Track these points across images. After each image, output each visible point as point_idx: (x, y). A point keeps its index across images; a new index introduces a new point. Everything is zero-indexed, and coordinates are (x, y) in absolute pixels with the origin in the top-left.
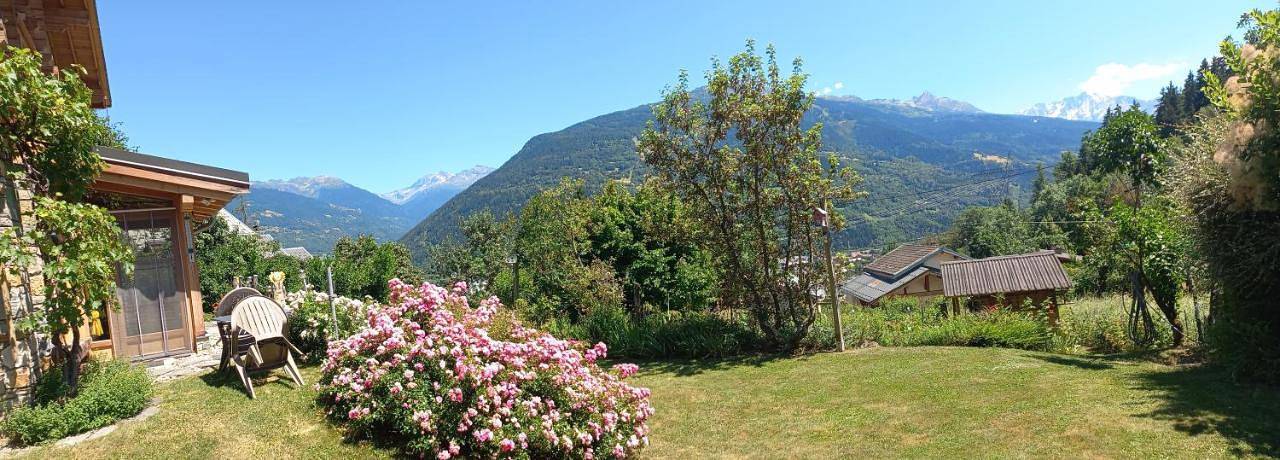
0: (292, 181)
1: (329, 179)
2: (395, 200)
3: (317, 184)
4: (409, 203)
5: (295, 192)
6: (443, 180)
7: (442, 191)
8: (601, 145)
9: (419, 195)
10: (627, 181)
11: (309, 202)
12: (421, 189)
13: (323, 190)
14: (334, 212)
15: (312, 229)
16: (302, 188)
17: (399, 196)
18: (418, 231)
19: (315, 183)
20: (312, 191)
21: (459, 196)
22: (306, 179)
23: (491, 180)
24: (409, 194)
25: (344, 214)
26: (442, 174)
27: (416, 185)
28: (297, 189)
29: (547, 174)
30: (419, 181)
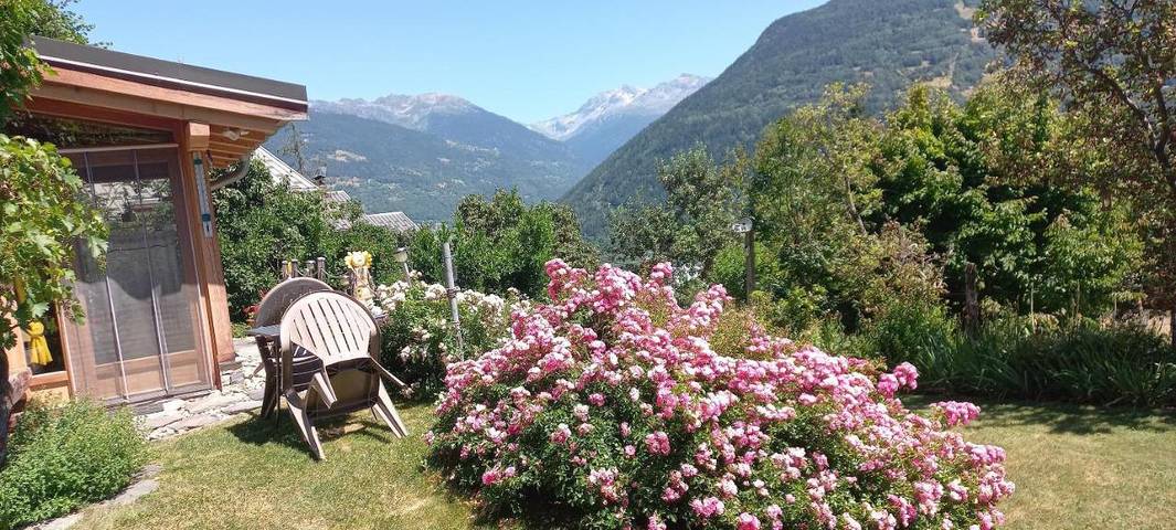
0: (381, 101)
1: (443, 98)
2: (557, 136)
3: (426, 106)
4: (575, 139)
5: (387, 120)
6: (628, 99)
7: (627, 117)
8: (896, 24)
9: (589, 125)
10: (946, 83)
11: (410, 136)
12: (593, 116)
13: (435, 118)
14: (448, 152)
15: (416, 182)
16: (398, 113)
17: (560, 127)
18: (589, 185)
19: (419, 105)
20: (416, 118)
21: (655, 126)
22: (405, 98)
23: (705, 98)
24: (574, 124)
25: (471, 157)
26: (627, 89)
27: (584, 110)
28: (389, 115)
29: (800, 82)
30: (589, 103)
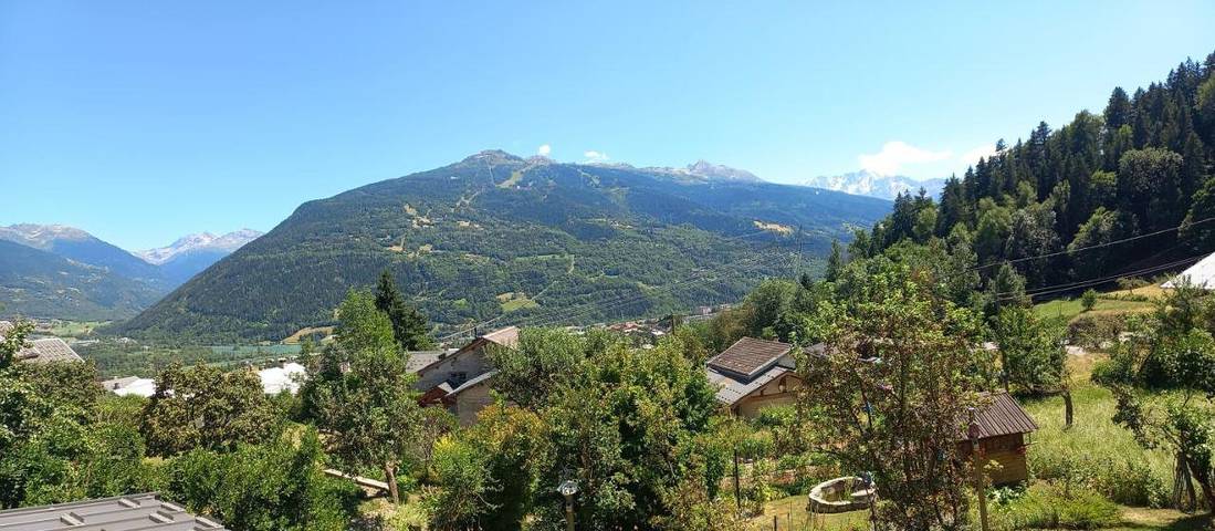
0: (14, 227)
1: (68, 229)
2: (152, 260)
3: (52, 234)
4: (169, 264)
5: (18, 242)
6: (207, 241)
7: (206, 253)
8: (372, 213)
9: (177, 256)
10: (399, 249)
11: (37, 254)
12: (182, 250)
13: (59, 243)
14: (68, 268)
15: (39, 288)
16: (27, 237)
17: (156, 255)
18: (177, 296)
19: (47, 232)
20: (43, 242)
21: (226, 260)
22: (34, 227)
23: (260, 245)
24: (167, 255)
25: (86, 272)
26: (207, 235)
27: (176, 245)
28: (21, 238)
29: (318, 240)
30: (179, 241)
